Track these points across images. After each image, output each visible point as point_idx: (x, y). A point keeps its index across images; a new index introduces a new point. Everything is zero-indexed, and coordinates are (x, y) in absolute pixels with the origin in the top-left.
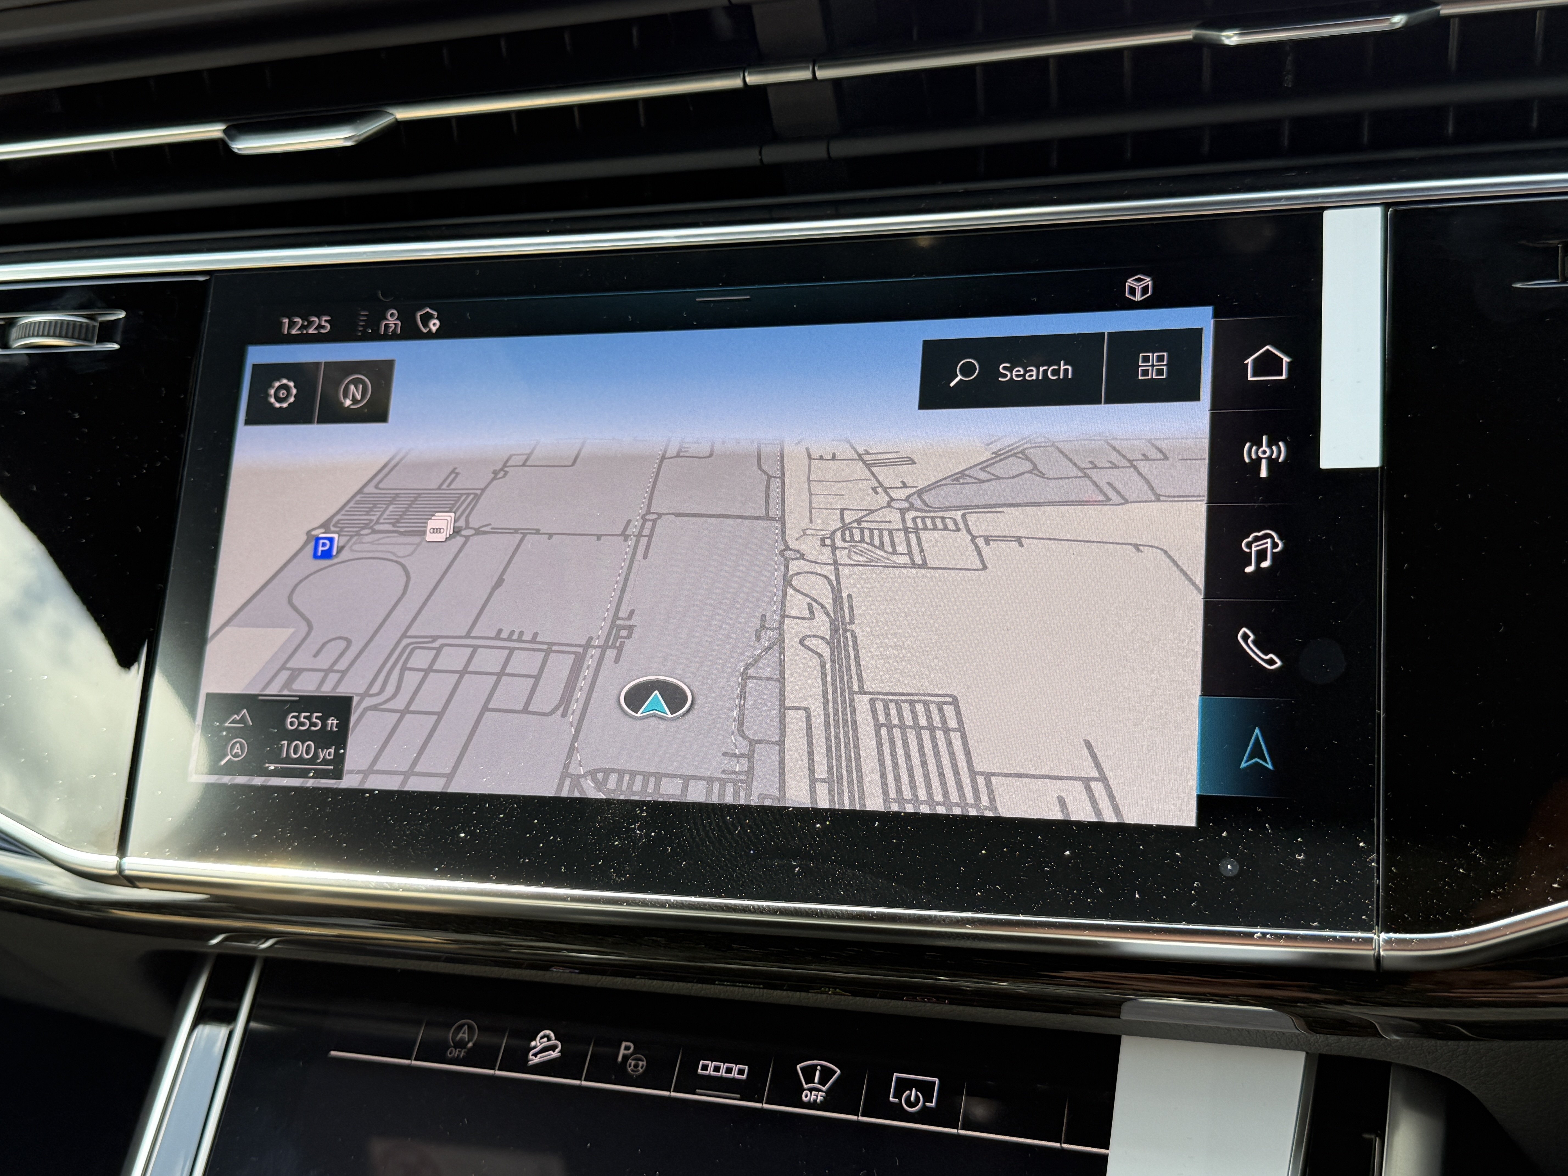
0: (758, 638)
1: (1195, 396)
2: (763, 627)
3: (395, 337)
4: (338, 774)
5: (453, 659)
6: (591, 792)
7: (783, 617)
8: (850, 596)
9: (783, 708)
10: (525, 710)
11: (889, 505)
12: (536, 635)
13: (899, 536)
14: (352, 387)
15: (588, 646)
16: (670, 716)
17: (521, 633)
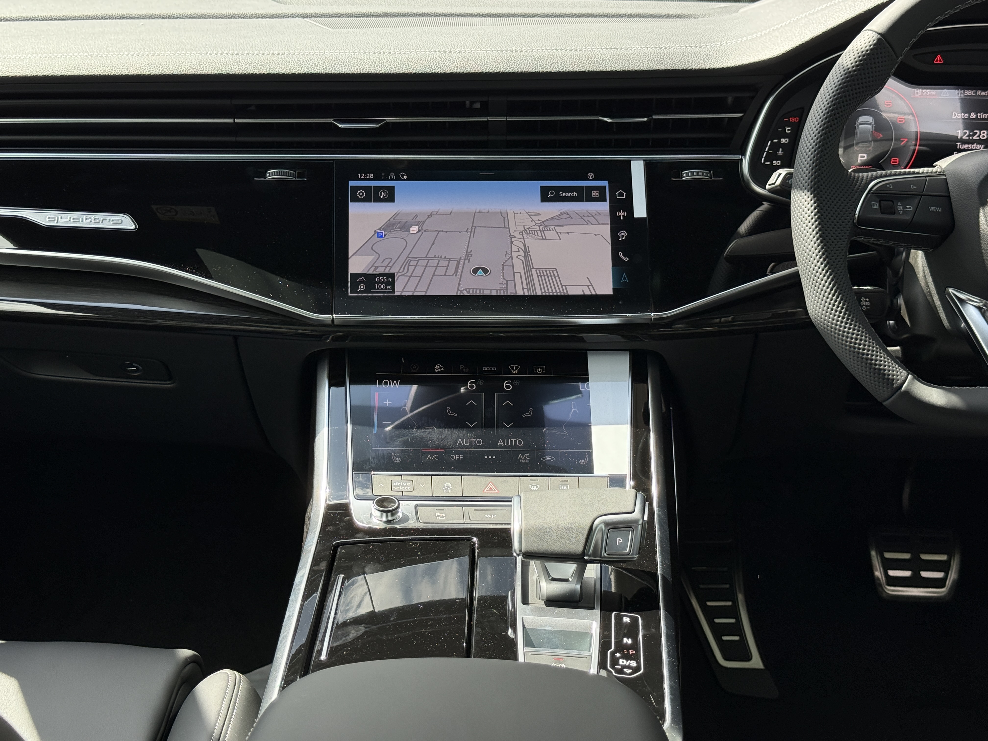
0: (506, 256)
1: (605, 201)
2: (507, 254)
3: (393, 180)
4: (393, 291)
5: (423, 263)
6: (465, 293)
7: (511, 251)
8: (528, 246)
9: (514, 273)
10: (445, 275)
11: (536, 225)
12: (445, 256)
13: (539, 232)
14: (383, 193)
15: (460, 258)
16: (484, 275)
17: (441, 256)
